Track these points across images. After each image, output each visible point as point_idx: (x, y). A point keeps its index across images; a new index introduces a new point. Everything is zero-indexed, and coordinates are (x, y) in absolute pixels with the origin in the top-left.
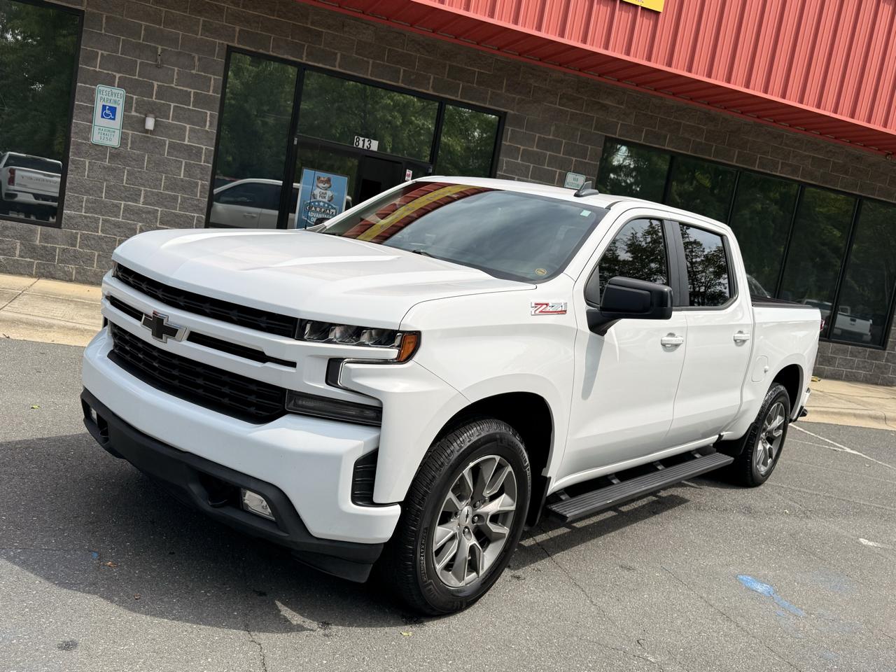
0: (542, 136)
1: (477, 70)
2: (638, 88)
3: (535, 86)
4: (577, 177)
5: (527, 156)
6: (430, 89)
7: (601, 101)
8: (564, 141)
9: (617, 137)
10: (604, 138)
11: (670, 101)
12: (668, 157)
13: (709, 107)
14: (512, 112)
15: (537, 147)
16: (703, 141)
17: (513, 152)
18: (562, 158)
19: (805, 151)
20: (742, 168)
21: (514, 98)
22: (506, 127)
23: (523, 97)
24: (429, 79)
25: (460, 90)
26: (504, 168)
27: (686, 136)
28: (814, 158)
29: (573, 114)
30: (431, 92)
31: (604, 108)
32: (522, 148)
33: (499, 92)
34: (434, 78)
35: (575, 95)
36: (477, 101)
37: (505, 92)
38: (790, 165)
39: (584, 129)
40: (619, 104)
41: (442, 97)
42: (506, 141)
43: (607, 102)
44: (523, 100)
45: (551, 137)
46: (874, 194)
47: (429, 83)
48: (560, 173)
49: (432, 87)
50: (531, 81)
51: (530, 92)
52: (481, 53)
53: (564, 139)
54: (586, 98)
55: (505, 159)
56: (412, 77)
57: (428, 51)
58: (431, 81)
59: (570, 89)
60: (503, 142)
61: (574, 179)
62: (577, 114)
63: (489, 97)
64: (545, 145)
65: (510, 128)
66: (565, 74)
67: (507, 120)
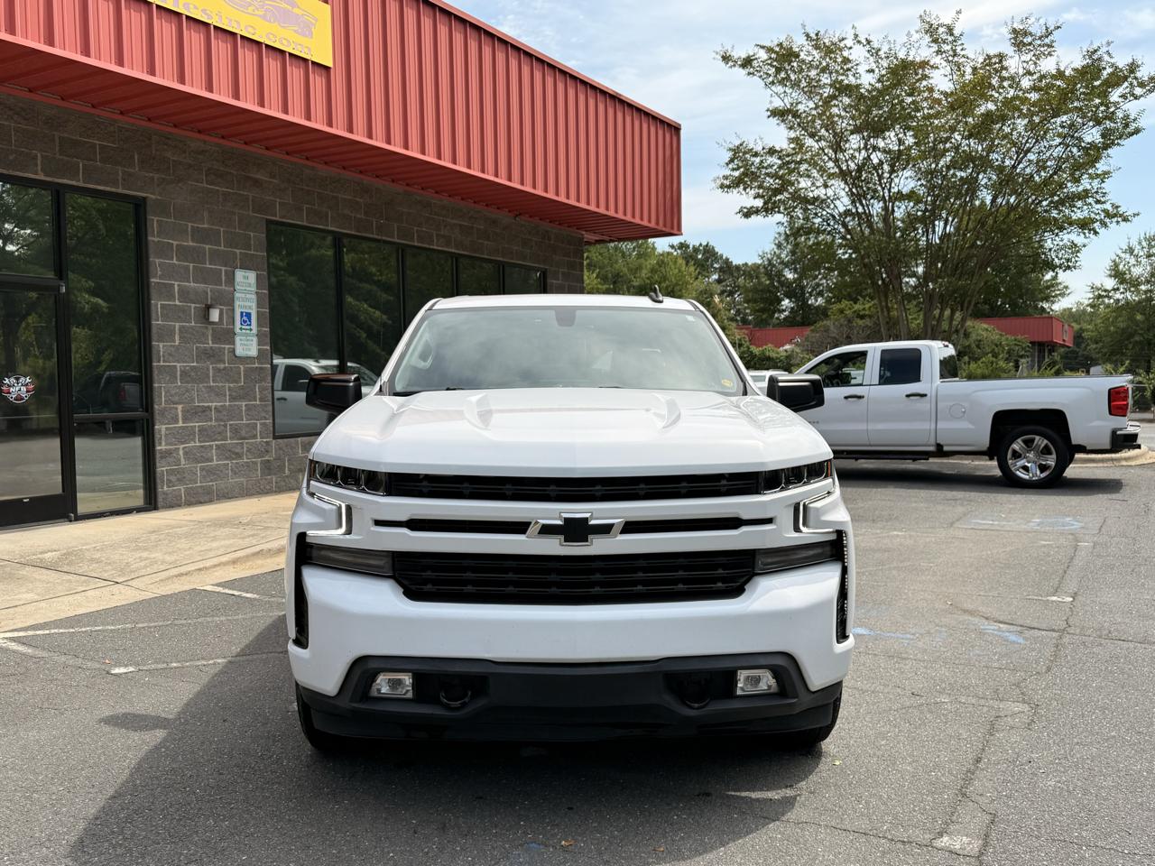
0: (196, 225)
1: (97, 142)
2: (288, 158)
3: (174, 161)
4: (247, 274)
5: (184, 253)
6: (40, 172)
7: (252, 175)
8: (222, 229)
9: (277, 219)
10: (264, 221)
11: (324, 171)
12: (329, 239)
13: (362, 176)
14: (152, 196)
15: (193, 241)
16: (363, 216)
17: (165, 251)
18: (224, 251)
19: (452, 219)
20: (403, 244)
21: (152, 179)
22: (149, 217)
23: (163, 176)
24: (35, 158)
25: (81, 171)
26: (159, 273)
27: (346, 212)
28: (461, 225)
29: (224, 194)
30: (41, 177)
31: (257, 183)
32: (175, 243)
33: (133, 171)
34: (42, 156)
35: (222, 169)
36: (105, 185)
37: (139, 170)
38: (443, 236)
39: (241, 211)
40: (271, 178)
41: (58, 183)
42: (153, 236)
43: (258, 176)
44: (164, 179)
45: (206, 226)
46: (512, 259)
47: (36, 165)
48: (226, 271)
49: (42, 170)
50: (168, 154)
51: (169, 168)
52: (97, 119)
53: (222, 227)
54: (235, 173)
55: (157, 260)
56: (11, 158)
57: (25, 119)
58: (39, 162)
59: (215, 162)
60: (150, 238)
61: (245, 277)
62: (229, 193)
63: (120, 178)
64: (201, 236)
65: (156, 219)
66: (205, 142)
67: (148, 209)
